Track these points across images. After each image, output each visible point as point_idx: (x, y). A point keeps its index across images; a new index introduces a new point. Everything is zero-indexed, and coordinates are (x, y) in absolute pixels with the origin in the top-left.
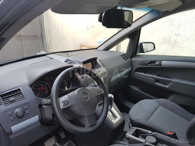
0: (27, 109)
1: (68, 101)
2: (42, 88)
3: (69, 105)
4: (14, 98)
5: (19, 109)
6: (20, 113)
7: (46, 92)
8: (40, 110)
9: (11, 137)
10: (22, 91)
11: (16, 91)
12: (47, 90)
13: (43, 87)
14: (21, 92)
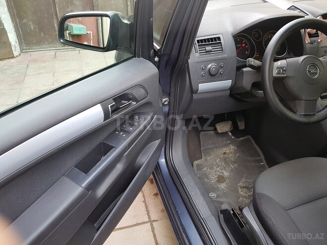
0: (222, 67)
1: (285, 69)
2: (244, 45)
3: (285, 75)
4: (211, 48)
5: (213, 64)
6: (214, 69)
7: (246, 52)
8: (236, 75)
9: (195, 96)
10: (222, 41)
11: (215, 39)
12: (249, 49)
13: (245, 43)
14: (221, 43)
